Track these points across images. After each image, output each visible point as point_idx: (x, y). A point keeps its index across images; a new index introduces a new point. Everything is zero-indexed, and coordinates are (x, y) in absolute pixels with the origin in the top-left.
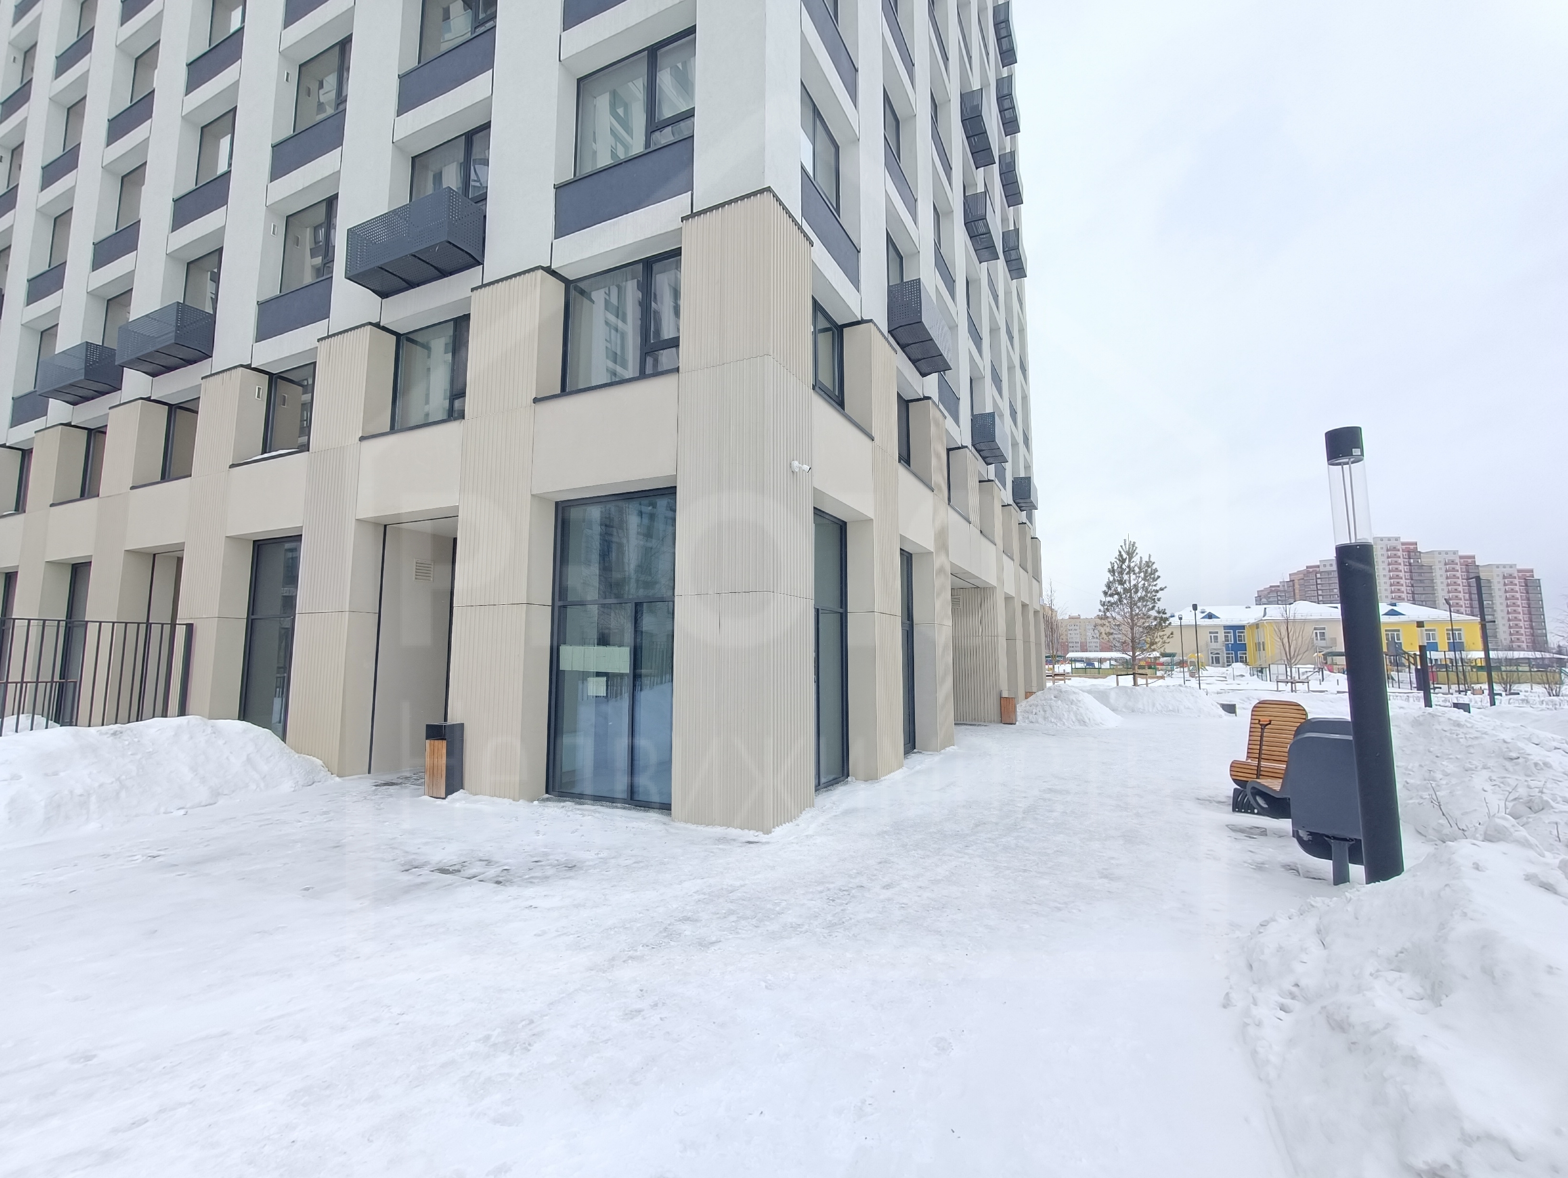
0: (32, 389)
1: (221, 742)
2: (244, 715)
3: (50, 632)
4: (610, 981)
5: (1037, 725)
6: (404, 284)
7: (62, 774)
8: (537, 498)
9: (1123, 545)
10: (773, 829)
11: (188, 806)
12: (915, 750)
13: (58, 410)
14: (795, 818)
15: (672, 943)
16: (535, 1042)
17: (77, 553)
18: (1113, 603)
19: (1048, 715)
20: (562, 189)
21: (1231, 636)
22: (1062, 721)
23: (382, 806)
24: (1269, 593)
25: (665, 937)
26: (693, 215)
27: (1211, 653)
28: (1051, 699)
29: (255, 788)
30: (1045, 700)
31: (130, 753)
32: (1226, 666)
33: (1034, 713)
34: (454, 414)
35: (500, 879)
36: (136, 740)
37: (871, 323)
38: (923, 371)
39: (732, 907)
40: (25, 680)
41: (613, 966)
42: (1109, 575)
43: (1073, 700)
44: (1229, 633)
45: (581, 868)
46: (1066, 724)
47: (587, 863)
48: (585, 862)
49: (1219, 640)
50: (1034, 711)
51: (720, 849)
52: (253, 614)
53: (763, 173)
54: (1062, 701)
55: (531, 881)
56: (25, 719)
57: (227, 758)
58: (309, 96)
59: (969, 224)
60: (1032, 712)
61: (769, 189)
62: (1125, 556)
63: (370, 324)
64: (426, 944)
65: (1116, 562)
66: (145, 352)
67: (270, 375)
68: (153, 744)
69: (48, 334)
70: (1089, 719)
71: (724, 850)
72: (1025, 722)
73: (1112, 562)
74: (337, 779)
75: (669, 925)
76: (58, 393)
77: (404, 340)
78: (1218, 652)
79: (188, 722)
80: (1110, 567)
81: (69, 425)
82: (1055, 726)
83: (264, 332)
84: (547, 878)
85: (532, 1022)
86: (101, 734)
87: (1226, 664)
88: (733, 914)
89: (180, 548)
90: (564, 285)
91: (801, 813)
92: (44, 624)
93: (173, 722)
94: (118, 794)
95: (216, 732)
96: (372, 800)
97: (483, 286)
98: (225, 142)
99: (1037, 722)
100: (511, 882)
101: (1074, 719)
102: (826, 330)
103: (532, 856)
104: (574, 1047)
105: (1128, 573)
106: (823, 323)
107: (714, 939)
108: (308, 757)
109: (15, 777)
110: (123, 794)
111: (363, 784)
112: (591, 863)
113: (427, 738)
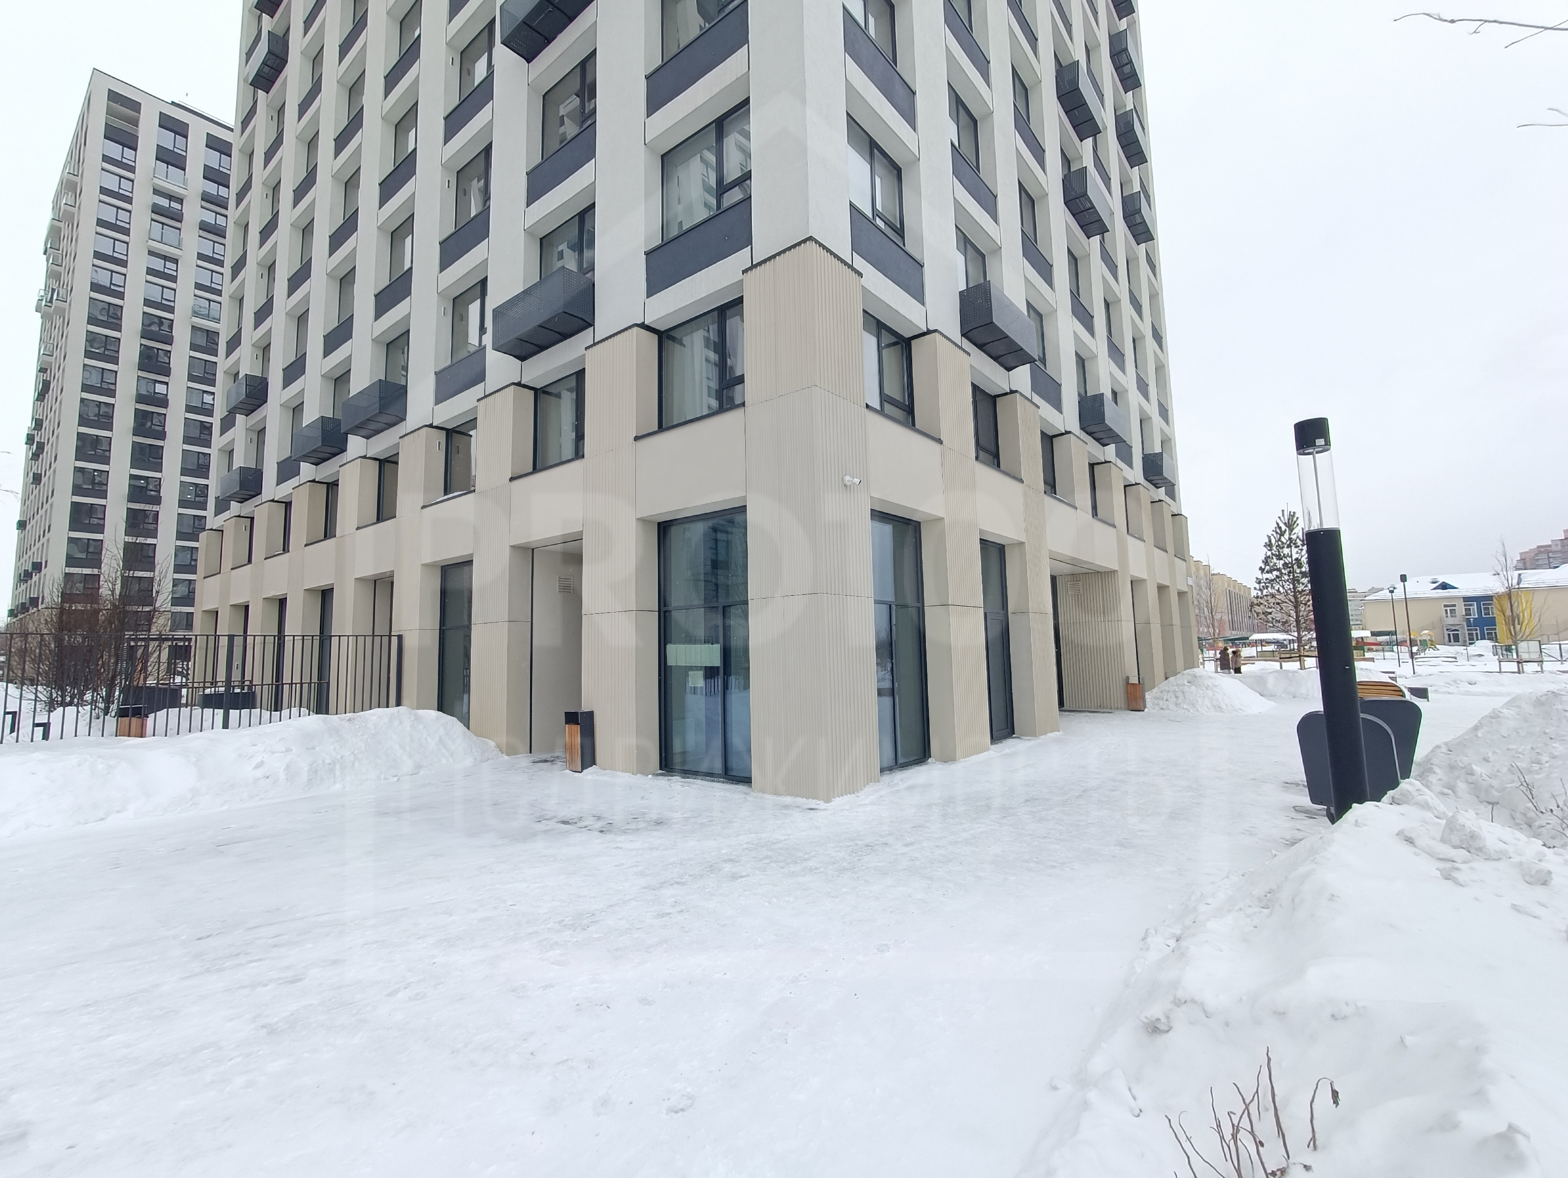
0: (289, 455)
1: (421, 727)
2: (441, 708)
3: (308, 643)
4: (656, 895)
5: (1168, 711)
6: (537, 349)
7: (317, 748)
8: (643, 521)
9: (1281, 516)
10: (833, 799)
11: (399, 775)
12: (1014, 736)
13: (307, 470)
14: (857, 791)
15: (712, 875)
16: (592, 926)
17: (323, 582)
18: (1272, 580)
19: (1180, 701)
20: (650, 254)
21: (1473, 609)
22: (1195, 707)
23: (534, 777)
24: (1536, 555)
25: (708, 871)
26: (753, 267)
27: (1447, 630)
28: (1184, 685)
29: (446, 762)
30: (1177, 685)
31: (360, 734)
32: (1468, 644)
33: (1165, 700)
34: (579, 454)
35: (603, 829)
36: (364, 724)
37: (936, 333)
38: (1007, 366)
39: (770, 854)
40: (293, 682)
41: (662, 887)
42: (1265, 550)
43: (1208, 685)
44: (1471, 605)
45: (666, 824)
46: (1200, 710)
47: (673, 821)
48: (671, 820)
49: (1457, 614)
50: (1165, 697)
51: (782, 813)
52: (443, 626)
53: (808, 222)
54: (1195, 686)
55: (625, 832)
56: (295, 710)
57: (426, 739)
58: (465, 196)
59: (1068, 202)
60: (1163, 699)
61: (811, 239)
62: (1284, 528)
63: (514, 384)
64: (539, 867)
65: (1272, 535)
66: (359, 422)
67: (447, 430)
68: (375, 728)
69: (297, 410)
70: (1227, 705)
71: (785, 814)
72: (1155, 708)
73: (1270, 535)
74: (506, 757)
75: (715, 864)
76: (306, 458)
77: (540, 393)
78: (1456, 628)
79: (398, 711)
80: (1267, 541)
81: (314, 481)
82: (1187, 712)
83: (442, 396)
84: (638, 829)
85: (593, 915)
86: (341, 720)
87: (1468, 642)
88: (768, 858)
89: (391, 575)
90: (657, 336)
91: (865, 787)
92: (303, 640)
93: (393, 710)
94: (353, 764)
95: (417, 718)
96: (528, 773)
97: (595, 344)
98: (408, 240)
99: (1168, 709)
100: (610, 831)
101: (1209, 705)
102: (895, 344)
103: (632, 815)
104: (616, 930)
105: (1289, 546)
106: (887, 338)
107: (744, 874)
108: (485, 739)
109: (288, 750)
110: (357, 764)
111: (524, 760)
112: (675, 821)
113: (566, 723)
